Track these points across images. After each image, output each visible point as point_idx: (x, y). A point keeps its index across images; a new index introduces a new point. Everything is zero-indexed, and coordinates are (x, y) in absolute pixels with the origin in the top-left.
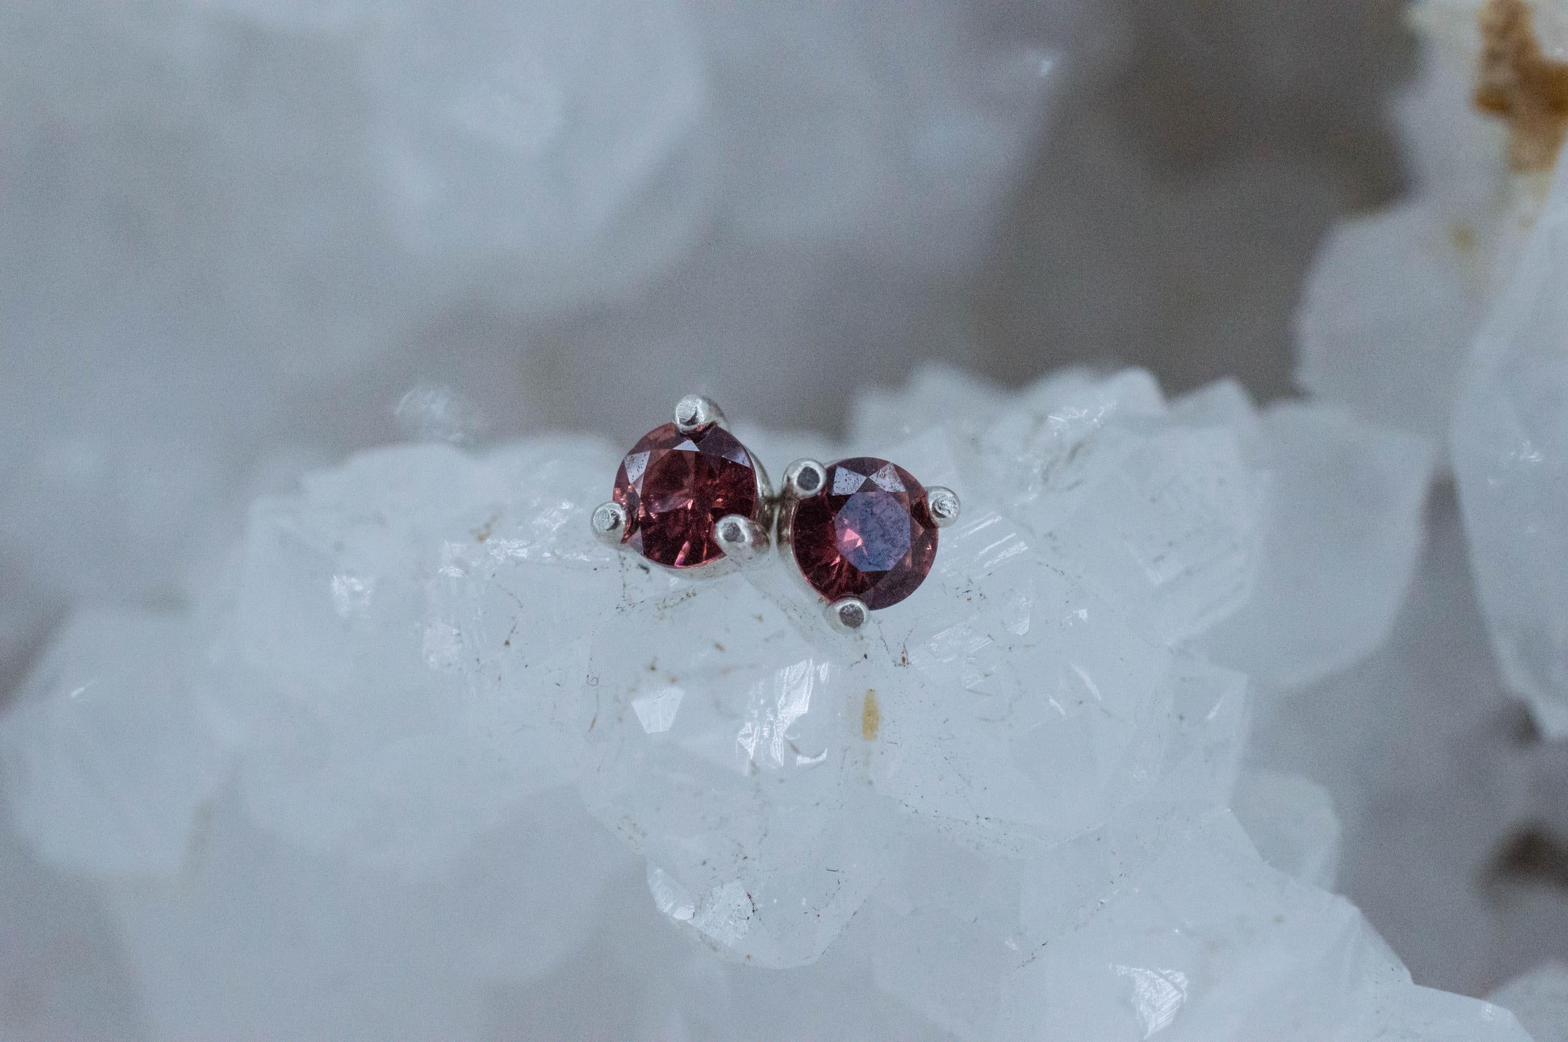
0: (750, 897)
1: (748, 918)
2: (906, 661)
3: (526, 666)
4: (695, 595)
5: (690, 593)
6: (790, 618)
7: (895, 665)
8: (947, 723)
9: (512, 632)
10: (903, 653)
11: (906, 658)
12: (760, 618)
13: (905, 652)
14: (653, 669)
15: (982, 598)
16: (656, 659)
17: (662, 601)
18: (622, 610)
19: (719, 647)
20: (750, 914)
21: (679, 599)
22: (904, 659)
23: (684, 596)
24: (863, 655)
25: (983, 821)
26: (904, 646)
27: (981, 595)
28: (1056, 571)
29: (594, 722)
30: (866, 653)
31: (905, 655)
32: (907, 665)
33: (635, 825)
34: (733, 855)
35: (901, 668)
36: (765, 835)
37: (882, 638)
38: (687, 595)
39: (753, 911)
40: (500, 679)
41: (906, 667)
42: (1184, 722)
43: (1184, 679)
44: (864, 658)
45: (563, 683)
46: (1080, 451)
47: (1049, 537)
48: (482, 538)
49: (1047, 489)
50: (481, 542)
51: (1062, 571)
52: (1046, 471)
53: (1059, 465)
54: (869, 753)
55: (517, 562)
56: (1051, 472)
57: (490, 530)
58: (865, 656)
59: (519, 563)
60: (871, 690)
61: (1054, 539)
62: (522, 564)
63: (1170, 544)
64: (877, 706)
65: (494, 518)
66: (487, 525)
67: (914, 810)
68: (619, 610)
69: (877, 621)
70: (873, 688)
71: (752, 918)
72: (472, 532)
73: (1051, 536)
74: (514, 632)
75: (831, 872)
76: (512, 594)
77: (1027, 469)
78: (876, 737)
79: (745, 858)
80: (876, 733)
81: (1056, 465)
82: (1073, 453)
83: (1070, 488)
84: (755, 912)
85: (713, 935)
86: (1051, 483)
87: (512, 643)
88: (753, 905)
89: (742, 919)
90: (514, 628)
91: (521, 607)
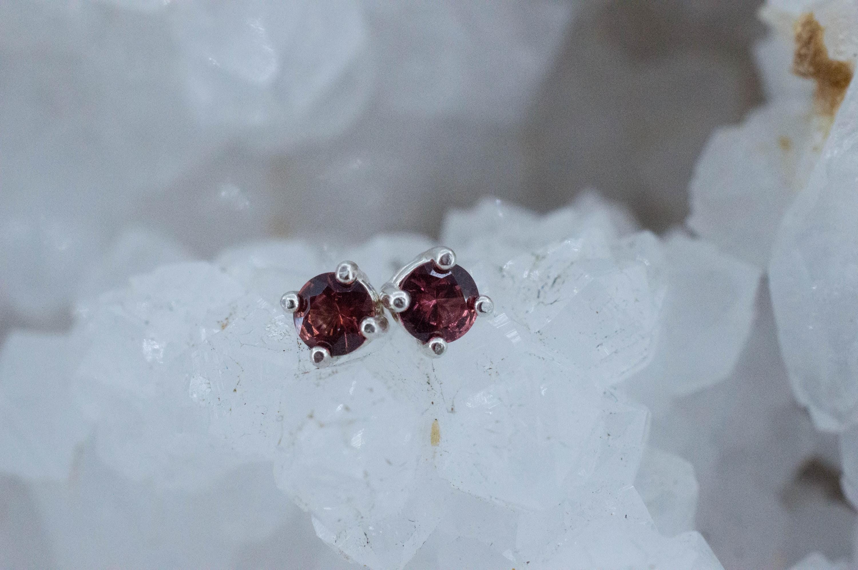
0: (366, 535)
1: (365, 546)
2: (454, 410)
3: (245, 404)
4: (336, 372)
7: (448, 412)
12: (371, 390)
13: (453, 405)
14: (311, 417)
15: (497, 374)
16: (313, 411)
18: (298, 377)
19: (348, 409)
21: (328, 375)
26: (453, 400)
28: (539, 358)
29: (280, 441)
30: (433, 401)
33: (301, 500)
34: (355, 516)
37: (441, 393)
38: (333, 372)
40: (230, 410)
41: (453, 414)
42: (610, 437)
43: (611, 413)
44: (432, 404)
45: (266, 413)
46: (558, 280)
47: (538, 333)
48: (224, 327)
49: (539, 303)
50: (223, 329)
51: (543, 358)
52: (539, 292)
53: (546, 288)
54: (435, 452)
55: (241, 344)
56: (542, 293)
57: (228, 322)
58: (433, 403)
59: (242, 345)
60: (436, 420)
61: (541, 334)
62: (244, 345)
63: (606, 337)
64: (439, 429)
65: (231, 314)
66: (227, 319)
67: (457, 488)
68: (296, 376)
69: (440, 382)
70: (437, 419)
71: (367, 546)
72: (219, 322)
73: (539, 333)
74: (239, 384)
75: (411, 522)
76: (238, 363)
77: (529, 290)
78: (438, 445)
79: (362, 517)
80: (438, 443)
81: (544, 288)
82: (554, 282)
83: (552, 304)
84: (369, 543)
85: (346, 552)
86: (541, 299)
87: (237, 391)
88: (367, 539)
89: (361, 546)
90: (239, 382)
91: (243, 371)
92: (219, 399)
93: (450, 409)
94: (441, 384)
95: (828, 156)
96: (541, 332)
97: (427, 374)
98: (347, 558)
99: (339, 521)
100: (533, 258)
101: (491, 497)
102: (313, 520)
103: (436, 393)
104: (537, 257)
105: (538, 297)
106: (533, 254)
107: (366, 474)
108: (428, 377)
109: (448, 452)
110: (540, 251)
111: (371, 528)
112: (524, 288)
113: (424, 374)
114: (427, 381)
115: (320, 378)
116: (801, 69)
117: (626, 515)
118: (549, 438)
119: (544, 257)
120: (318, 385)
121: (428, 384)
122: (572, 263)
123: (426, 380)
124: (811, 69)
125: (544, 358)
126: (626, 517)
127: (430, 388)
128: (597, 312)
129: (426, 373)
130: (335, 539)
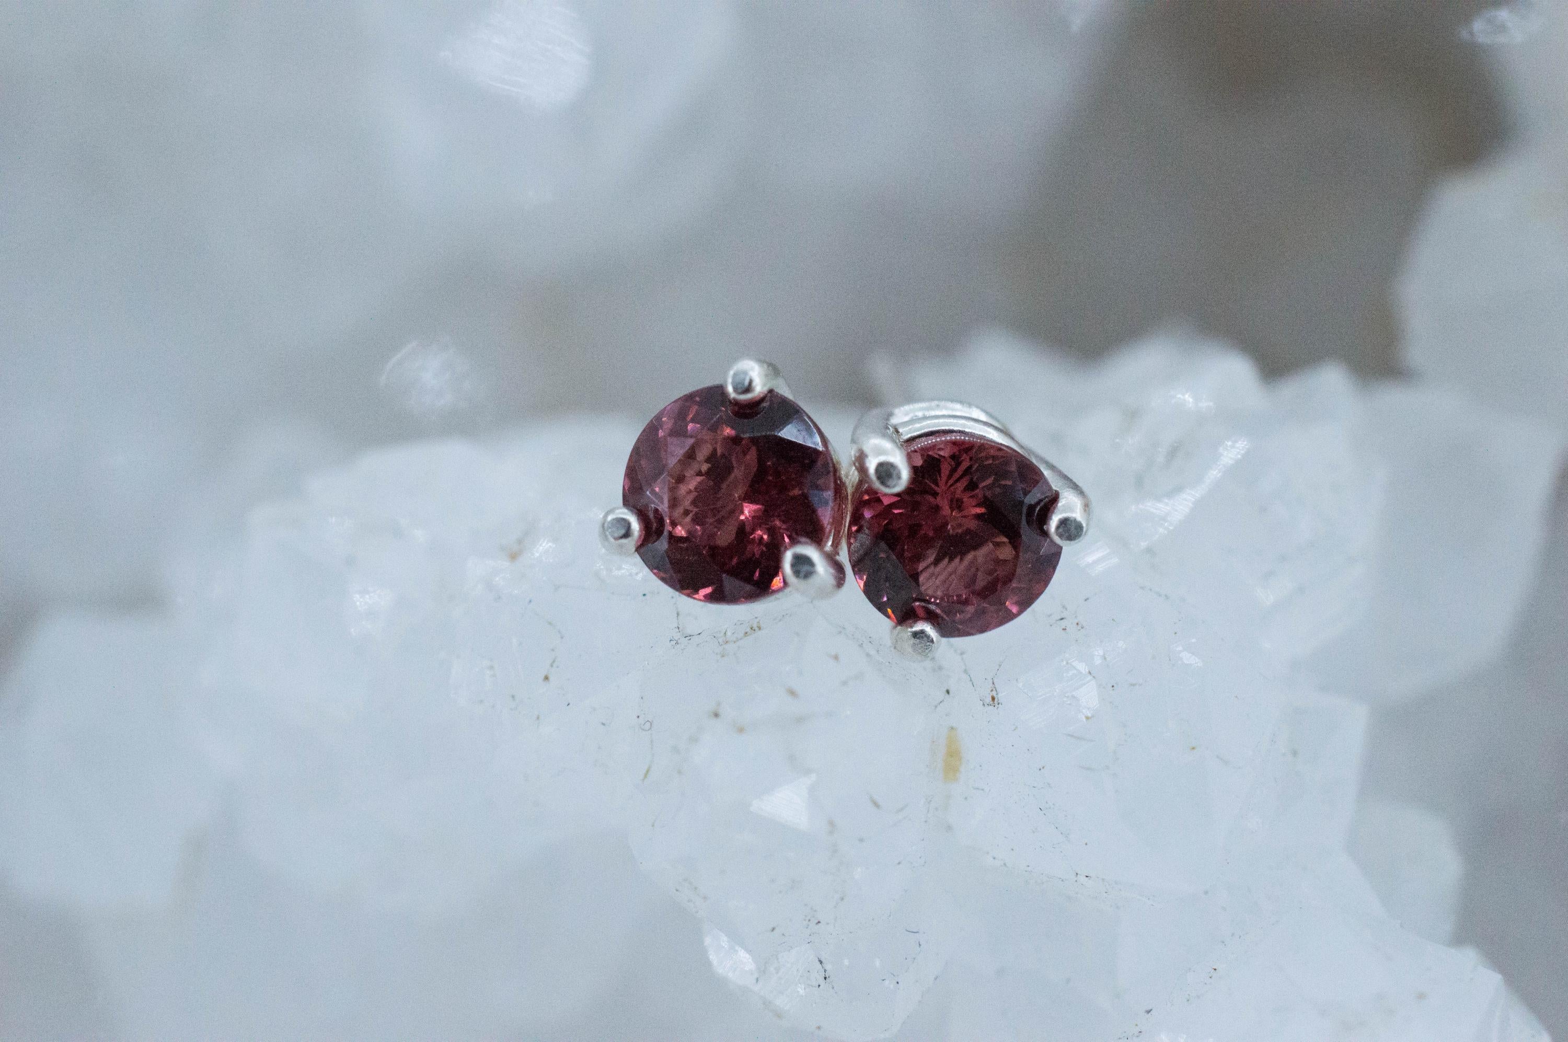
1: (819, 986)
2: (996, 700)
3: (569, 704)
4: (760, 628)
5: (755, 626)
6: (868, 655)
7: (984, 705)
8: (1042, 770)
9: (552, 665)
10: (992, 690)
11: (995, 696)
12: (836, 658)
13: (994, 689)
14: (716, 715)
15: (1079, 627)
16: (719, 704)
17: (722, 634)
18: (677, 643)
19: (792, 693)
20: (822, 981)
21: (742, 635)
22: (993, 699)
23: (748, 630)
24: (945, 689)
25: (1082, 879)
26: (993, 683)
27: (1077, 624)
28: (1160, 595)
29: (648, 771)
30: (948, 689)
31: (994, 693)
32: (997, 705)
33: (696, 888)
34: (805, 920)
35: (992, 707)
36: (842, 899)
37: (965, 671)
38: (751, 629)
39: (825, 978)
40: (538, 718)
41: (996, 707)
43: (1297, 711)
44: (946, 694)
45: (610, 723)
46: (1177, 453)
47: (1147, 553)
48: (514, 557)
49: (1143, 496)
50: (514, 560)
51: (1166, 596)
53: (1155, 470)
54: (949, 797)
56: (1146, 478)
57: (522, 548)
58: (948, 692)
59: (557, 587)
60: (953, 728)
62: (562, 588)
64: (961, 747)
65: (526, 533)
66: (519, 542)
67: (1002, 863)
68: (673, 643)
70: (955, 726)
71: (823, 986)
72: (502, 549)
75: (913, 933)
76: (550, 624)
77: (1119, 472)
78: (958, 779)
80: (958, 774)
81: (1150, 470)
82: (1170, 456)
84: (827, 980)
85: (778, 1003)
87: (551, 678)
88: (825, 971)
89: (812, 986)
90: (554, 662)
91: (562, 638)
92: (512, 697)
93: (988, 700)
94: (962, 654)
96: (1153, 550)
100: (1119, 415)
103: (952, 671)
104: (1127, 412)
105: (1142, 483)
107: (832, 827)
109: (982, 790)
115: (727, 642)
118: (1193, 748)
119: (1142, 413)
120: (723, 655)
130: (756, 975)
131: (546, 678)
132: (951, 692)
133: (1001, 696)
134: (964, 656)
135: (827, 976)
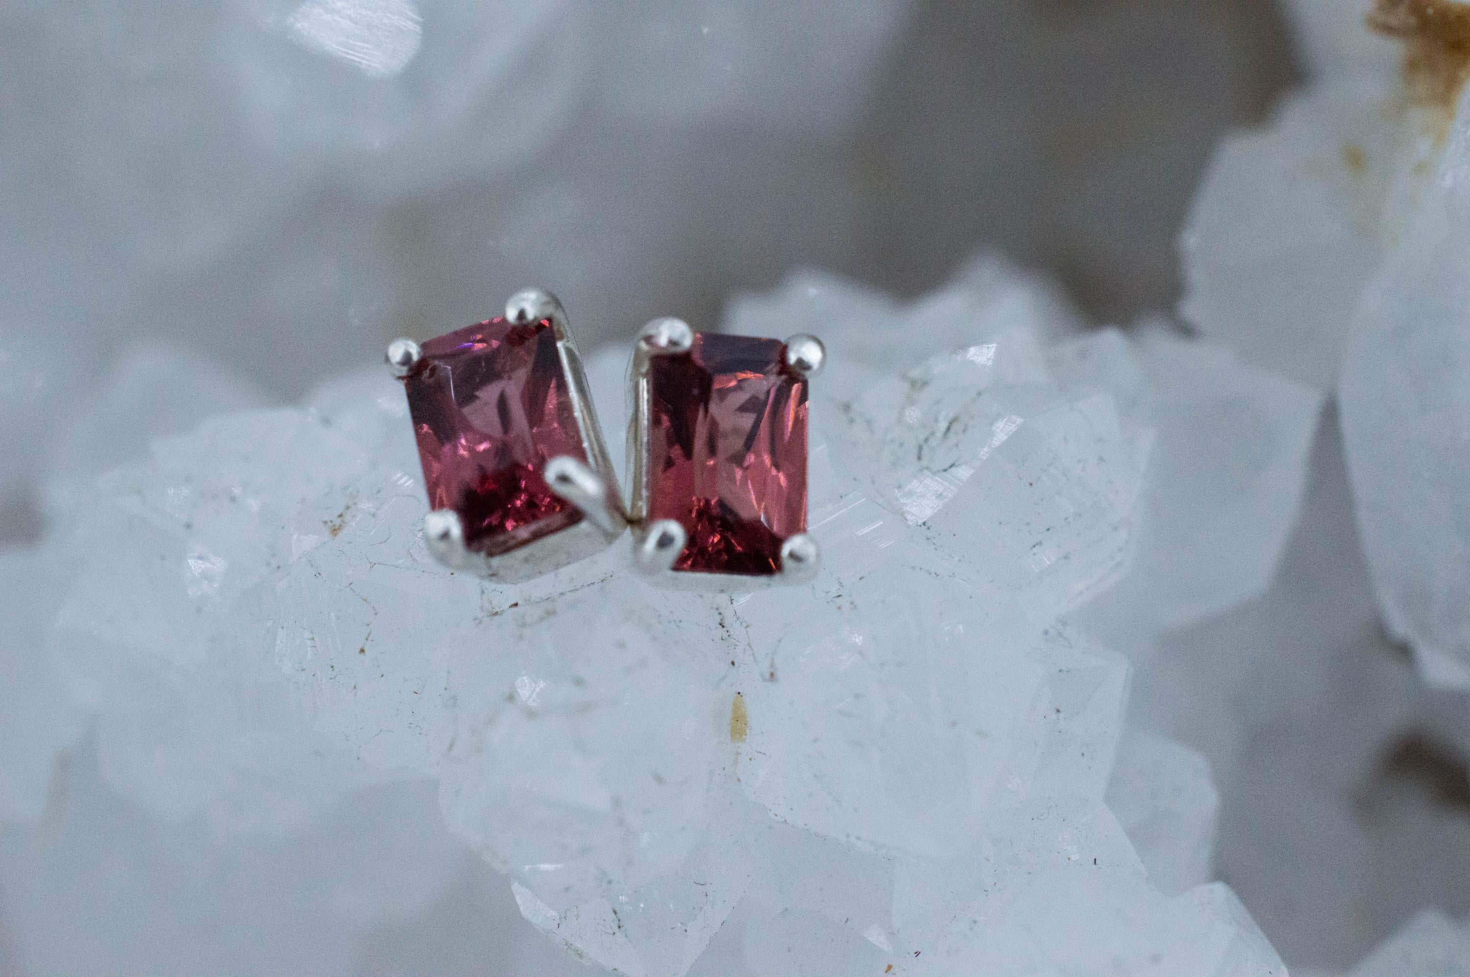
0: (615, 912)
1: (614, 933)
2: (774, 676)
3: (382, 676)
7: (764, 679)
9: (367, 639)
10: (771, 667)
11: (774, 672)
12: (622, 645)
13: (773, 666)
14: (512, 699)
15: (853, 607)
18: (481, 622)
20: (616, 930)
21: (538, 616)
22: (772, 675)
23: (544, 614)
24: (731, 661)
26: (772, 661)
27: (851, 603)
29: (452, 744)
31: (773, 670)
32: (775, 682)
35: (771, 683)
37: (749, 645)
38: (547, 613)
39: (619, 927)
40: (355, 688)
42: (1061, 715)
43: (1061, 671)
44: (731, 665)
45: (421, 691)
46: (955, 427)
47: (923, 526)
48: (335, 531)
49: (921, 470)
50: (335, 535)
51: (936, 574)
52: (920, 448)
53: (933, 442)
54: (738, 754)
55: (371, 563)
56: (926, 451)
57: (343, 522)
58: (733, 663)
59: (372, 565)
60: (739, 693)
61: (929, 528)
62: (376, 565)
63: (1048, 530)
64: (746, 712)
65: (348, 508)
66: (341, 516)
67: (783, 820)
68: (477, 621)
69: (744, 625)
70: (741, 692)
71: (618, 934)
72: (326, 522)
73: (925, 525)
74: (370, 638)
75: (700, 886)
76: (365, 600)
77: (901, 445)
78: (744, 741)
79: (610, 882)
80: (744, 737)
81: (929, 442)
82: (948, 429)
83: (945, 470)
84: (621, 928)
85: (578, 945)
86: (925, 462)
87: (366, 651)
88: (619, 921)
89: (608, 933)
90: (369, 635)
91: (376, 614)
92: (332, 667)
93: (767, 676)
94: (747, 627)
95: (1448, 181)
96: (928, 524)
97: (717, 609)
98: (581, 956)
99: (567, 889)
100: (906, 386)
101: (848, 836)
102: (515, 887)
103: (737, 643)
104: (913, 383)
105: (919, 458)
106: (904, 377)
107: (617, 803)
108: (720, 614)
109: (764, 754)
110: (916, 373)
111: (622, 898)
112: (892, 441)
113: (712, 608)
114: (719, 621)
115: (524, 625)
116: (1393, 21)
117: (1095, 859)
118: (954, 724)
119: (925, 384)
120: (521, 637)
121: (721, 627)
122: (979, 394)
123: (718, 619)
124: (1412, 21)
125: (938, 574)
126: (1095, 863)
127: (725, 635)
128: (1031, 484)
129: (715, 606)
130: (558, 921)
131: (362, 651)
132: (736, 664)
133: (779, 675)
134: (749, 629)
135: (621, 925)
